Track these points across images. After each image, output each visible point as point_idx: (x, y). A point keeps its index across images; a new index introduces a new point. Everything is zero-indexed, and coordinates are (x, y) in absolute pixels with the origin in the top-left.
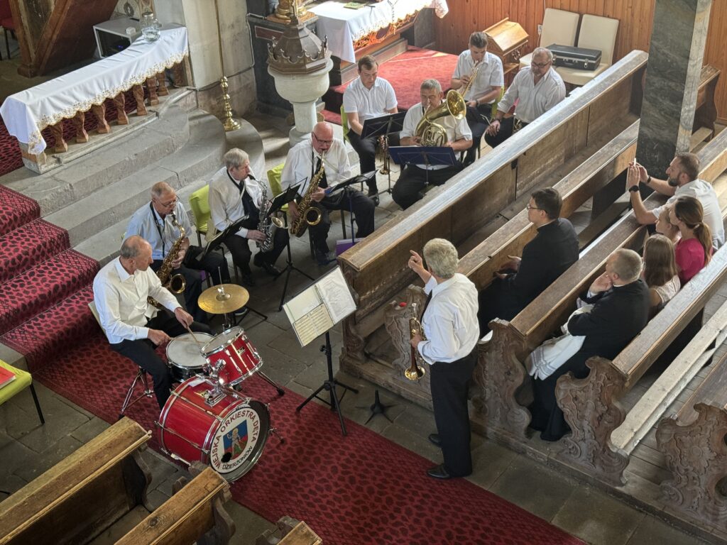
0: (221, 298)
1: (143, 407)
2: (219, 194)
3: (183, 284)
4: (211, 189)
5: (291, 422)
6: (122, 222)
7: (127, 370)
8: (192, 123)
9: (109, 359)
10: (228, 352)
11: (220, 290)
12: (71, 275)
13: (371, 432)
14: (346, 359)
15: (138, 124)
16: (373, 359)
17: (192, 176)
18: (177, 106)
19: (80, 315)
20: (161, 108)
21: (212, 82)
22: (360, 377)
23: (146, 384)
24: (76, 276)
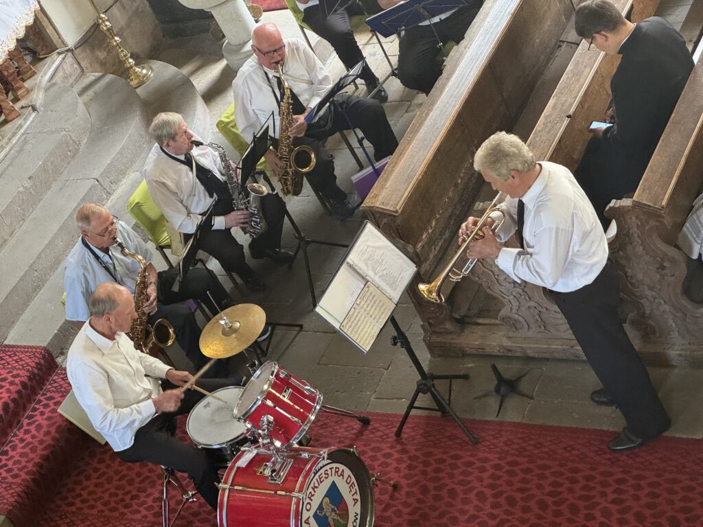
0: (228, 332)
1: (191, 518)
2: (164, 184)
3: (171, 331)
4: (149, 182)
5: (396, 456)
6: (53, 279)
7: (148, 477)
8: (86, 97)
9: (117, 472)
10: (269, 403)
11: (222, 322)
12: (17, 380)
13: (511, 424)
14: (435, 338)
15: (14, 134)
16: (469, 323)
17: (117, 172)
18: (55, 84)
19: (53, 430)
20: (35, 97)
21: (86, 28)
22: (463, 354)
23: (181, 486)
24: (25, 379)
